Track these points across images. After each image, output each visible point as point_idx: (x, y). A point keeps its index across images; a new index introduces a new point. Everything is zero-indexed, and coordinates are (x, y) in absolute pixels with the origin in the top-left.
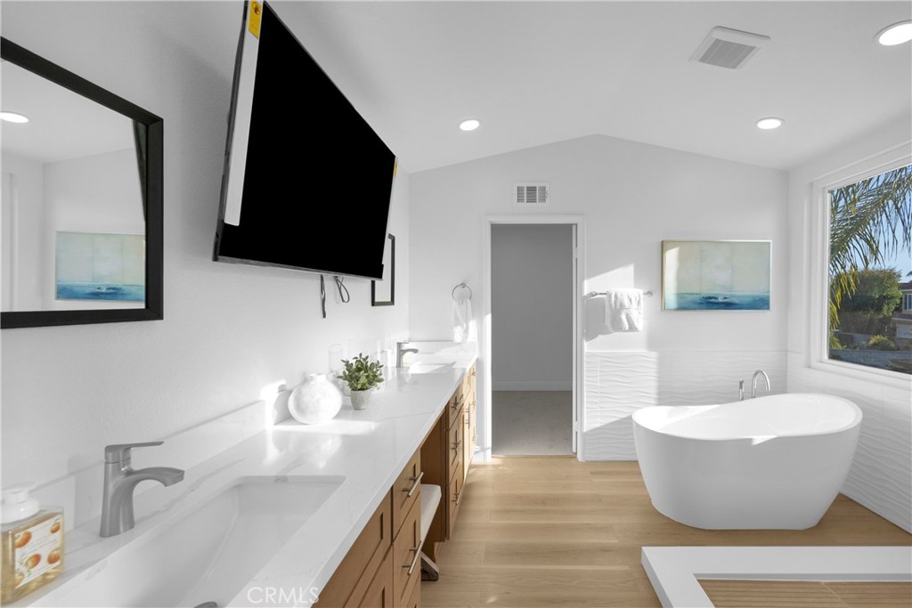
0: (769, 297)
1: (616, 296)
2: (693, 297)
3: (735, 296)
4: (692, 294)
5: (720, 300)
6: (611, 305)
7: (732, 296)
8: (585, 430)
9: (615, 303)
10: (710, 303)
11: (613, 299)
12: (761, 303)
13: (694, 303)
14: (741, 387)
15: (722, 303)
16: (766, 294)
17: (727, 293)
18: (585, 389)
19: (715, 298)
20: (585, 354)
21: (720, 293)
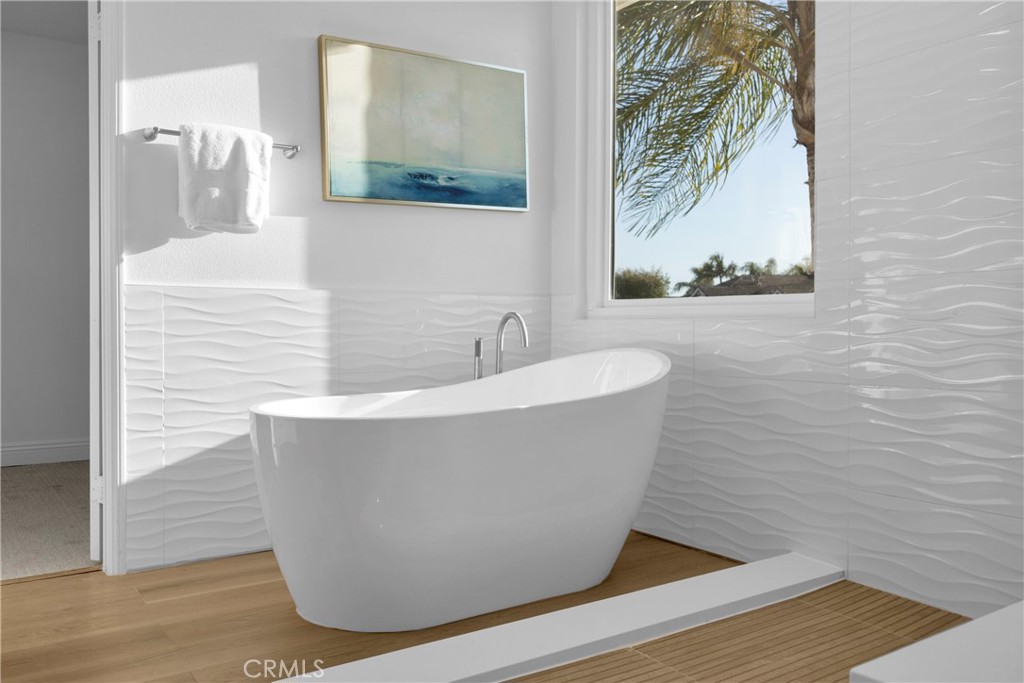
0: (525, 181)
1: (204, 138)
2: (392, 170)
3: (467, 176)
4: (386, 165)
5: (442, 182)
6: (190, 158)
7: (464, 176)
8: (126, 476)
9: (202, 154)
10: (423, 188)
11: (197, 144)
12: (510, 194)
13: (393, 184)
14: (478, 353)
15: (445, 189)
16: (520, 176)
17: (453, 169)
18: (125, 382)
19: (433, 178)
20: (124, 289)
21: (443, 168)
